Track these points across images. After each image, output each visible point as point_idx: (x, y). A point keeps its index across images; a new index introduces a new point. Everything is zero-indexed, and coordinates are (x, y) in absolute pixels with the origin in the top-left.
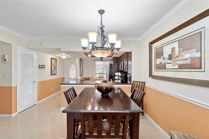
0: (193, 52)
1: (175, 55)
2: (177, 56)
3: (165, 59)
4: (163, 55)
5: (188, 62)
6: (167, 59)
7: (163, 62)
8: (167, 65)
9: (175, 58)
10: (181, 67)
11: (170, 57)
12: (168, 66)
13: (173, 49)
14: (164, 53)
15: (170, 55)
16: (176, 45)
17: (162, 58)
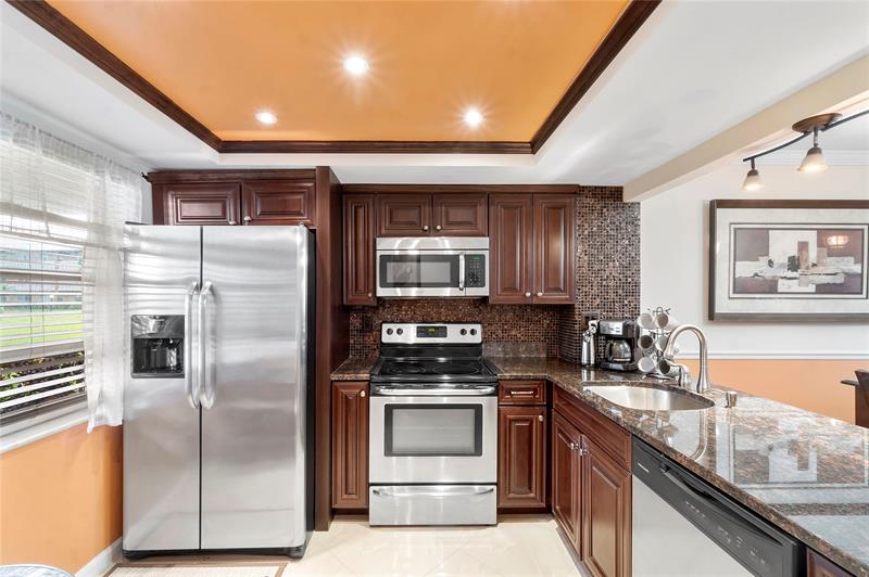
0: (848, 261)
1: (806, 260)
2: (814, 265)
3: (775, 266)
4: (767, 255)
5: (839, 280)
6: (782, 265)
7: (768, 273)
8: (780, 282)
9: (807, 268)
10: (823, 289)
11: (794, 264)
12: (782, 286)
13: (803, 246)
14: (772, 249)
15: (792, 259)
16: (811, 237)
17: (763, 261)
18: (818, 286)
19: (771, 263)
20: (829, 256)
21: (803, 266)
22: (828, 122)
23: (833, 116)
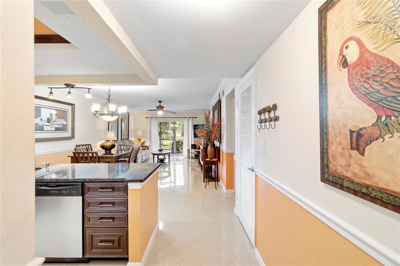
1: (52, 120)
2: (54, 121)
3: (43, 121)
4: (40, 116)
5: (61, 126)
6: (45, 121)
7: (41, 123)
8: (45, 127)
10: (57, 129)
11: (49, 121)
12: (45, 128)
13: (51, 115)
14: (42, 115)
15: (48, 119)
16: (54, 112)
17: (39, 119)
18: (56, 128)
19: (41, 119)
20: (59, 118)
21: (51, 121)
22: (73, 87)
23: (74, 85)
